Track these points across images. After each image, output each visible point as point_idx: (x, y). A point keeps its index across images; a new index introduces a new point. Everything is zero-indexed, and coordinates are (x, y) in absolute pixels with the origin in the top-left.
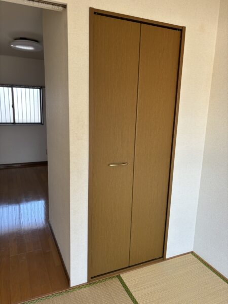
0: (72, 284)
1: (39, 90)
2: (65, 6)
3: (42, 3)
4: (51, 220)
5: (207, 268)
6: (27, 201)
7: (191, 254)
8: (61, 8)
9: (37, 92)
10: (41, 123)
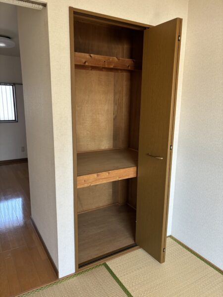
0: (61, 275)
1: (11, 87)
2: (45, 5)
3: (29, 2)
4: (34, 216)
5: (185, 249)
6: (6, 199)
7: (169, 238)
8: (41, 7)
9: (9, 89)
10: (15, 120)
